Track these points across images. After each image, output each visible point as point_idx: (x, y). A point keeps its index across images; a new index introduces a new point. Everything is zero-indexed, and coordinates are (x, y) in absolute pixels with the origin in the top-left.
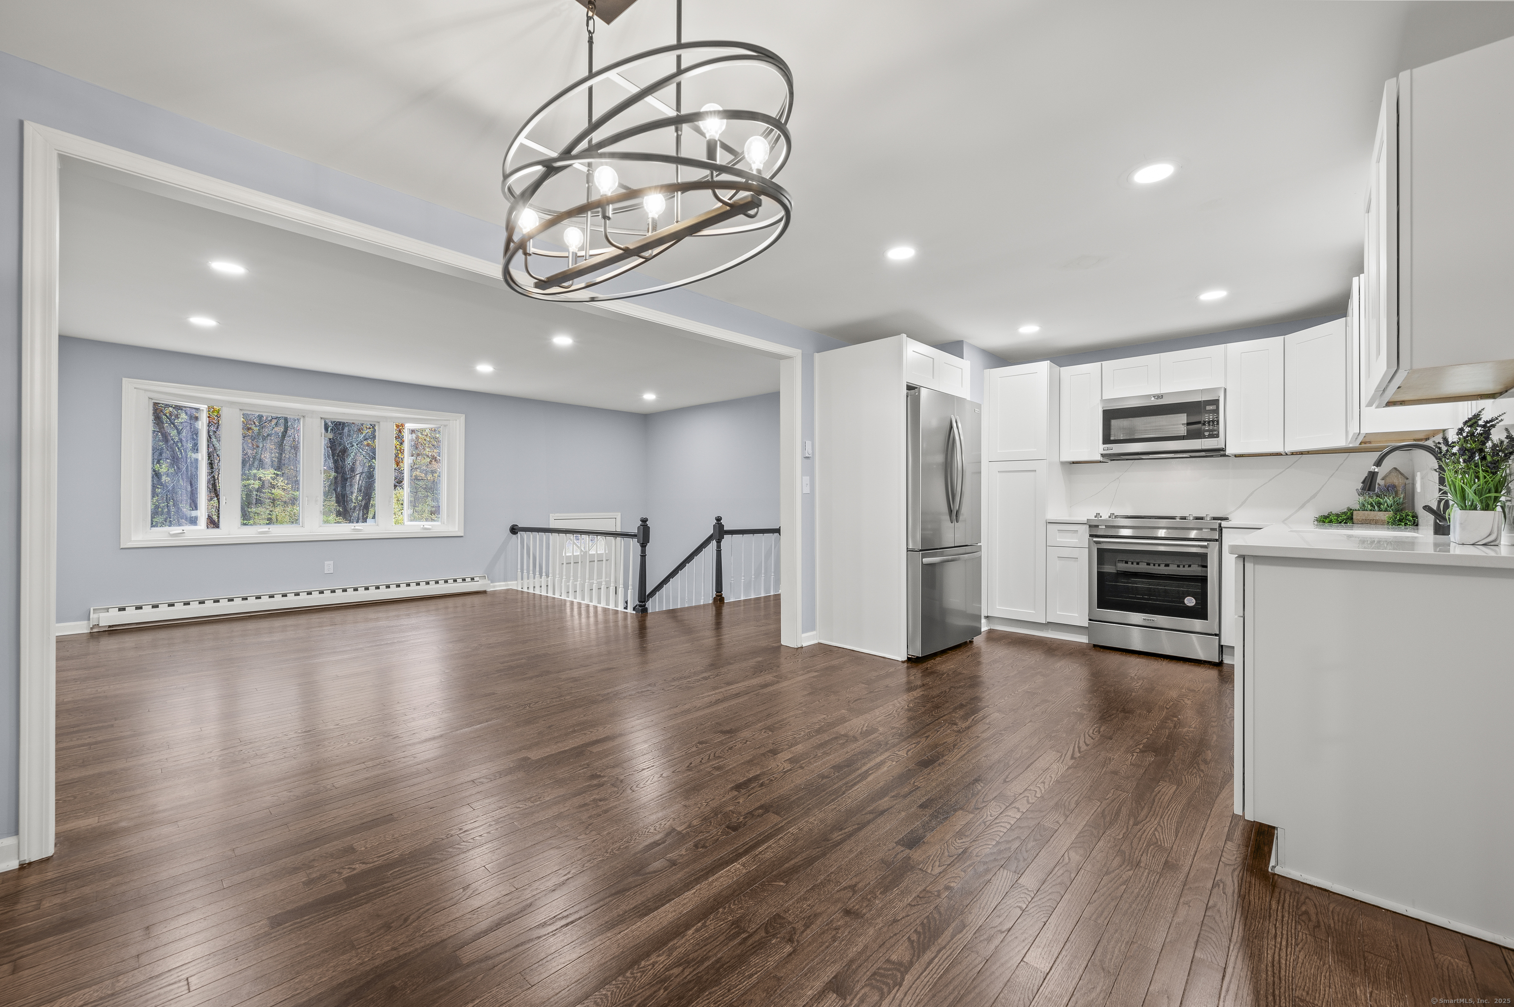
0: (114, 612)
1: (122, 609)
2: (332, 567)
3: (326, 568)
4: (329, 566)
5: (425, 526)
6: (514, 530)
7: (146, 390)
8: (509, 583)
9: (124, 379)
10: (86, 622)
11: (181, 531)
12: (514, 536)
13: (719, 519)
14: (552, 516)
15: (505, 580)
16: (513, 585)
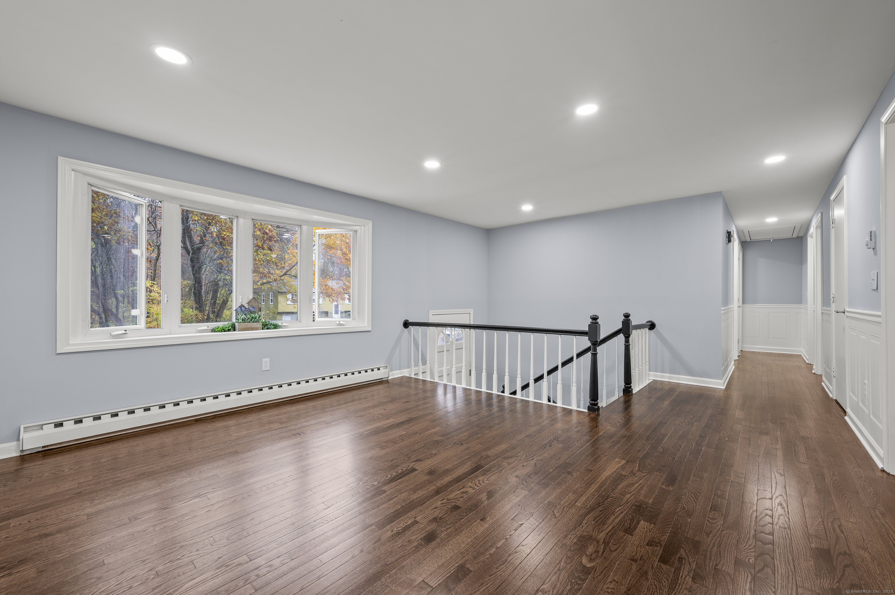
0: (50, 429)
1: (59, 425)
2: (268, 364)
3: (264, 365)
4: (266, 364)
5: (341, 322)
6: (406, 324)
7: (85, 174)
8: (403, 371)
9: (60, 159)
10: (15, 443)
11: (123, 332)
12: (406, 330)
13: (627, 316)
14: (431, 312)
15: (400, 369)
16: (405, 373)
